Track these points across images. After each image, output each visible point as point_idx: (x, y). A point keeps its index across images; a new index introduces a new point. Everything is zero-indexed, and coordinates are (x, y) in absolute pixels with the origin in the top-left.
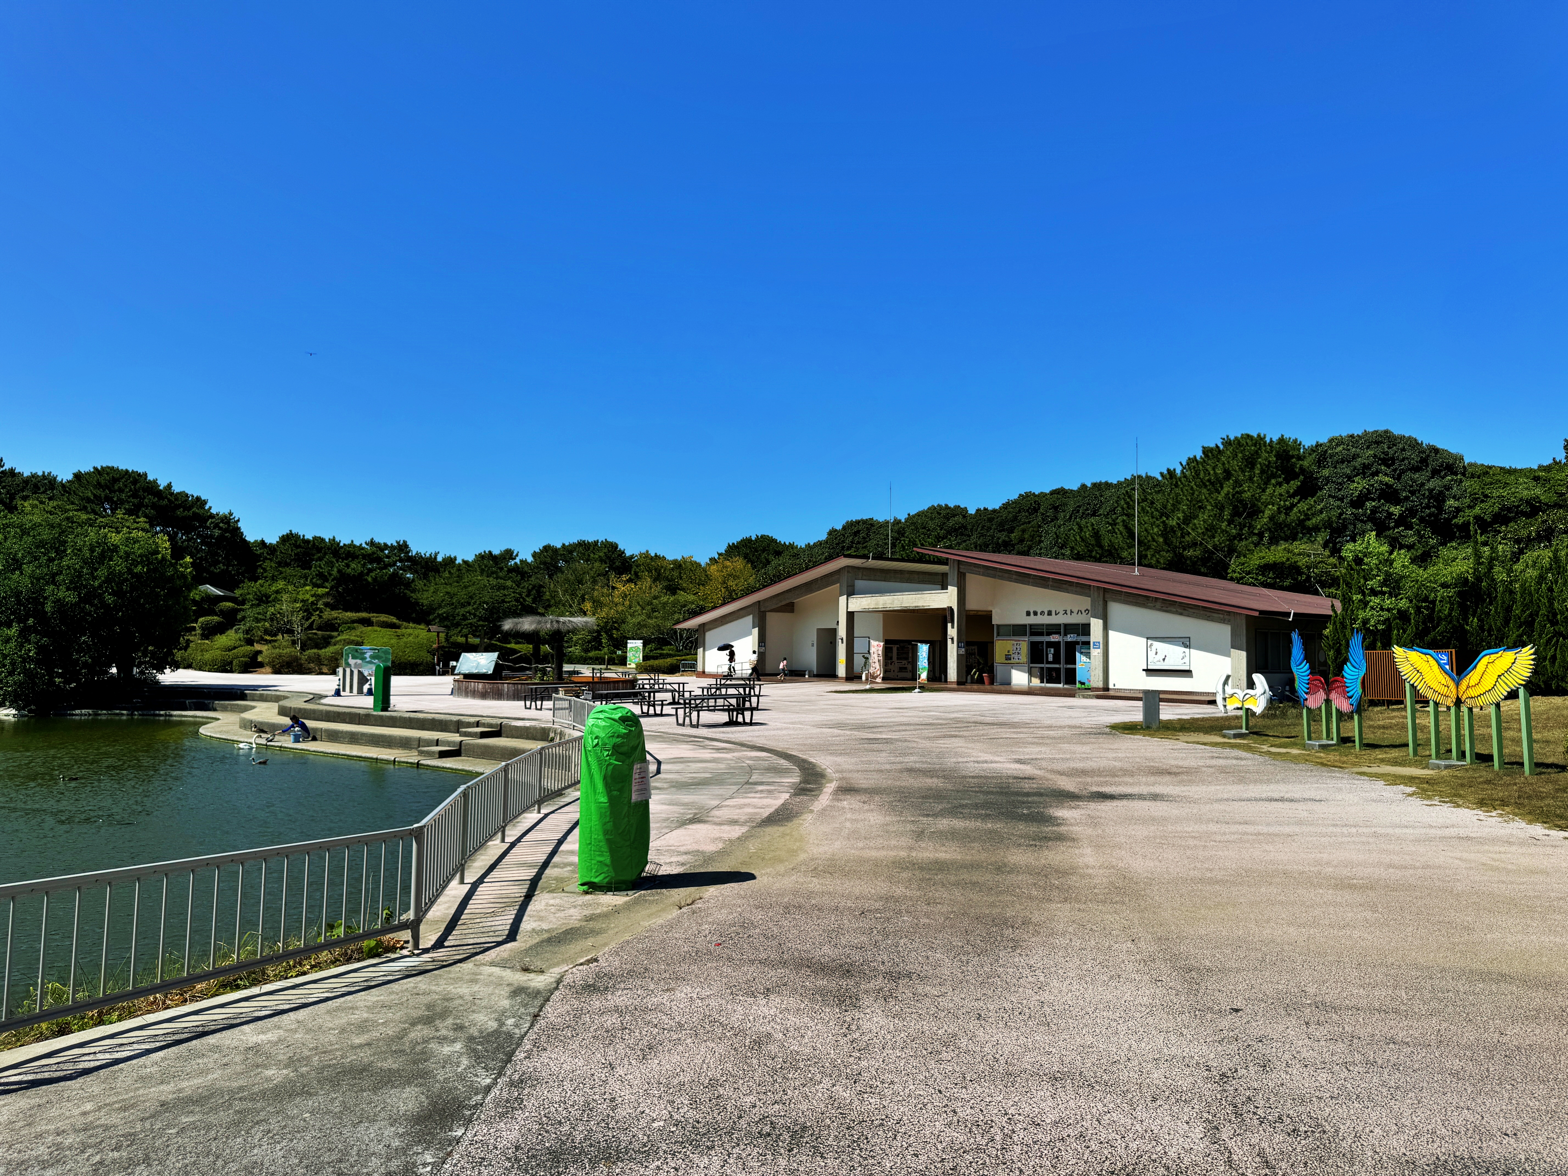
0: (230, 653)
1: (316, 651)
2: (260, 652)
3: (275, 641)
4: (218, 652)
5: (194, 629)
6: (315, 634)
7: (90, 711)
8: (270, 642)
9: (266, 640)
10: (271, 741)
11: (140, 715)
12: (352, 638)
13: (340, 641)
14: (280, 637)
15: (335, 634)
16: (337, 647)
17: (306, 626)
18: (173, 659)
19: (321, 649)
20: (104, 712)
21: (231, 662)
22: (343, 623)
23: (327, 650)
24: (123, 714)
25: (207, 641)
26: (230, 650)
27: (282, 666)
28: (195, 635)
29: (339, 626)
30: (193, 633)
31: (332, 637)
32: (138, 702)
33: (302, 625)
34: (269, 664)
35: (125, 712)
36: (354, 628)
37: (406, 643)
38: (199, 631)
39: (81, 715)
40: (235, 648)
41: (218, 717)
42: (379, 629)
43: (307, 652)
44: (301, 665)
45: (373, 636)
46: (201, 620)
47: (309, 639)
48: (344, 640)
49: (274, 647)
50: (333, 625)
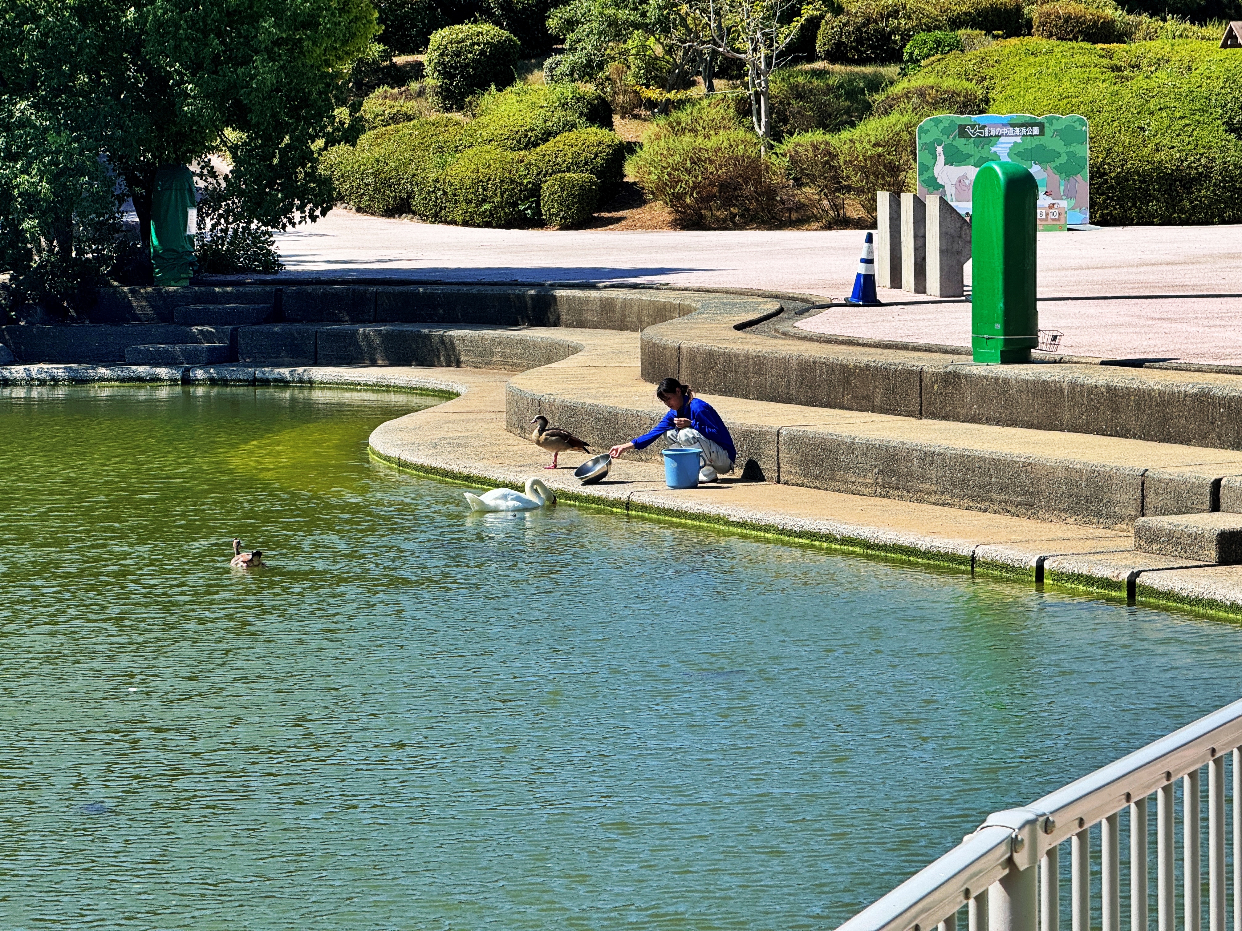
0: (532, 156)
1: (818, 136)
2: (630, 148)
3: (680, 104)
4: (493, 153)
5: (417, 71)
6: (821, 74)
7: (58, 370)
8: (666, 108)
9: (651, 104)
10: (596, 481)
11: (213, 382)
12: (950, 83)
13: (907, 95)
14: (699, 90)
15: (891, 70)
16: (894, 117)
17: (782, 43)
18: (311, 176)
19: (836, 129)
20: (103, 371)
21: (535, 191)
22: (917, 29)
23: (857, 133)
24: (156, 379)
25: (457, 116)
26: (532, 144)
27: (705, 200)
28: (421, 93)
29: (906, 38)
30: (414, 86)
31: (875, 85)
32: (207, 336)
33: (769, 40)
34: (660, 190)
35: (163, 372)
36: (958, 46)
37: (1145, 96)
38: (431, 81)
39: (29, 382)
40: (547, 135)
41: (455, 389)
42: (1045, 44)
43: (789, 144)
44: (770, 192)
45: (1022, 72)
46: (437, 37)
47: (799, 93)
48: (921, 93)
49: (677, 130)
50: (884, 37)
